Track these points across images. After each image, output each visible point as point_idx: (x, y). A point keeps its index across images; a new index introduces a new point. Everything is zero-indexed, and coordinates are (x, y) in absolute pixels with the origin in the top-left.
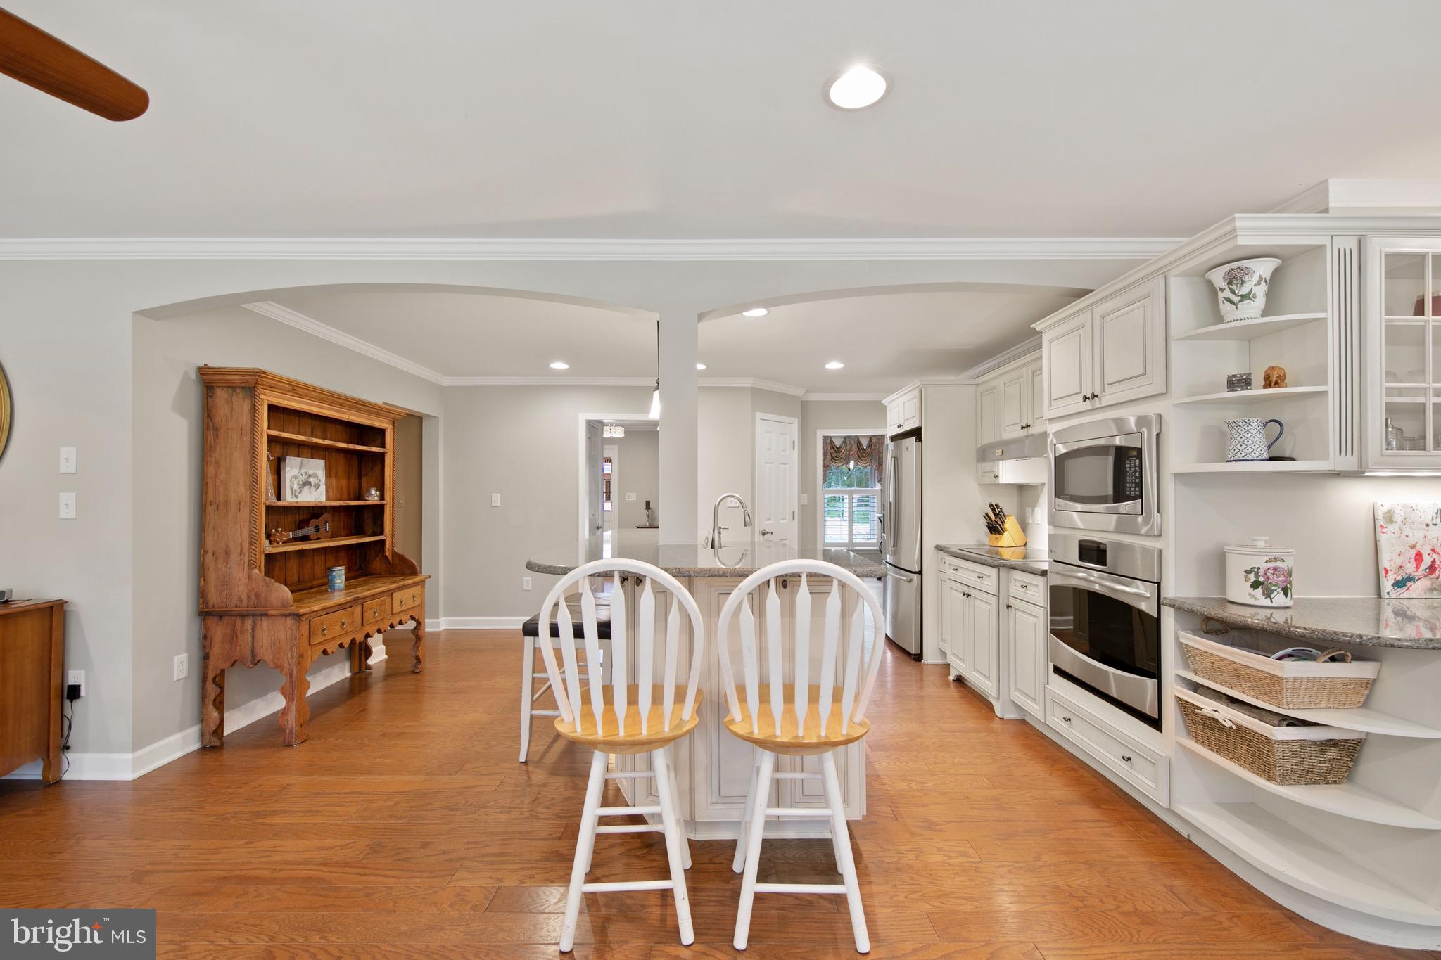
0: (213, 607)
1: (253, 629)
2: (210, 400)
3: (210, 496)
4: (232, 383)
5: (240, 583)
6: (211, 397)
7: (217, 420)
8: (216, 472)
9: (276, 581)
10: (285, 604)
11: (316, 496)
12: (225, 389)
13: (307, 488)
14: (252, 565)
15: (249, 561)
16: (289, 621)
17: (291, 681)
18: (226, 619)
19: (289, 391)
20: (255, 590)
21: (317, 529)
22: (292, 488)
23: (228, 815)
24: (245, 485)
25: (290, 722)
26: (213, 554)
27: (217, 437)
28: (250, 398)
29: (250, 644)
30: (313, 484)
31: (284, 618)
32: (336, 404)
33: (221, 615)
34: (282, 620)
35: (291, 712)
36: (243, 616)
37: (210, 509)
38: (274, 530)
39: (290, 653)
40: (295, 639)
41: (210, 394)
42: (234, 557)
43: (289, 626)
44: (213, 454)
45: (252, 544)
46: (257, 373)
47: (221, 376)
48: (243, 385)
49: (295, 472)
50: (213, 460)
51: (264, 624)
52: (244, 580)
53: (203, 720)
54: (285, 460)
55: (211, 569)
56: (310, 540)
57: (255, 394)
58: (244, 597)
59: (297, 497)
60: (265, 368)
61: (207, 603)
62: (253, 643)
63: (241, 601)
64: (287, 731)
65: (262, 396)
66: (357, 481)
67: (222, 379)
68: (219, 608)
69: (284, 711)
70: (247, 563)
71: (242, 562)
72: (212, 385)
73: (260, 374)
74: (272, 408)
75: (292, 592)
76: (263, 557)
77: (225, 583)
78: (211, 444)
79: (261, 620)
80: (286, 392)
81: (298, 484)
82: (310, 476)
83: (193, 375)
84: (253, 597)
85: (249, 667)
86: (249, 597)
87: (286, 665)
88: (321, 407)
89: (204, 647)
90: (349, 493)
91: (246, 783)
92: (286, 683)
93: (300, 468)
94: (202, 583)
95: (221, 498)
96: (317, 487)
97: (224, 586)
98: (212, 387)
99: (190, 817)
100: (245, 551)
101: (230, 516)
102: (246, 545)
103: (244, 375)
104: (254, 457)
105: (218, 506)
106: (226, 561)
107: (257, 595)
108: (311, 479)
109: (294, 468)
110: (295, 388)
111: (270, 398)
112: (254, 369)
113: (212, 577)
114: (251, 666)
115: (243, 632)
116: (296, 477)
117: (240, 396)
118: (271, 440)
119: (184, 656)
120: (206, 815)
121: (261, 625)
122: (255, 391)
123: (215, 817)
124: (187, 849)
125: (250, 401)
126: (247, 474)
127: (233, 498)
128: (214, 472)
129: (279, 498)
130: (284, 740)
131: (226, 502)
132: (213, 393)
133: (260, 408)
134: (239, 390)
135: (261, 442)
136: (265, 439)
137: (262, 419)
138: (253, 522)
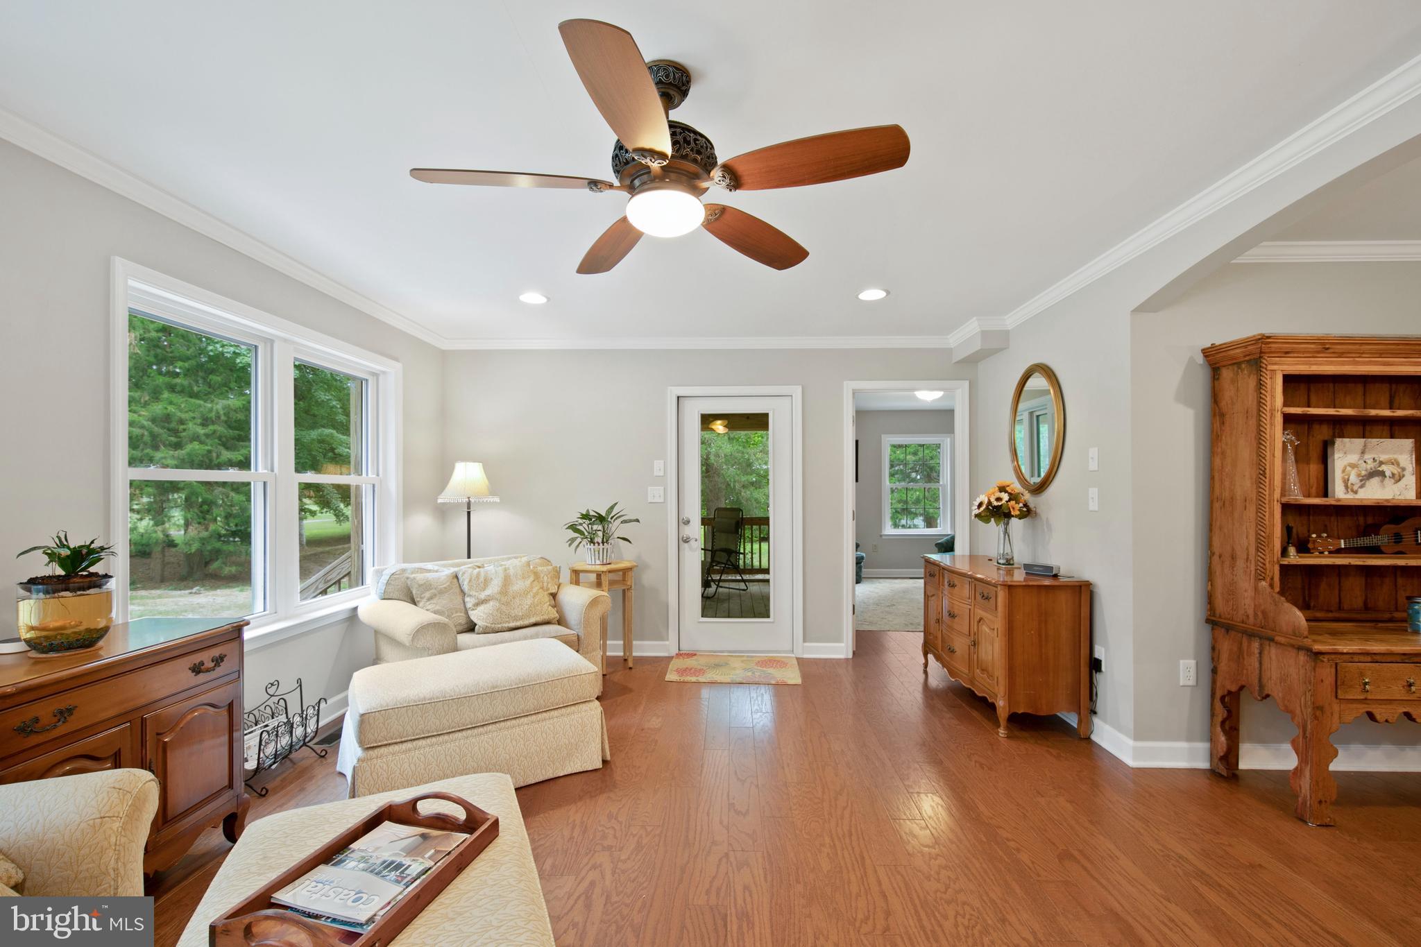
0: (1220, 617)
1: (1260, 653)
2: (1216, 383)
3: (1217, 491)
4: (1235, 359)
5: (1246, 594)
6: (1218, 379)
7: (1223, 404)
8: (1222, 464)
9: (1288, 601)
10: (1296, 633)
11: (1398, 491)
12: (1230, 367)
14: (1260, 576)
15: (1256, 570)
16: (1302, 657)
17: (1305, 737)
18: (1233, 633)
19: (1318, 352)
20: (1263, 607)
21: (1397, 537)
23: (1172, 854)
24: (1251, 478)
25: (1303, 791)
26: (1220, 557)
27: (1223, 423)
28: (1255, 372)
29: (1257, 672)
31: (1295, 651)
33: (1228, 628)
34: (1293, 652)
35: (1305, 777)
36: (1251, 635)
37: (1217, 505)
38: (1314, 536)
39: (1303, 699)
40: (1310, 683)
41: (1216, 377)
42: (1240, 563)
43: (1301, 663)
44: (1219, 444)
45: (1258, 550)
46: (1259, 339)
47: (1224, 354)
48: (1247, 358)
50: (1219, 450)
51: (1273, 652)
52: (1250, 593)
53: (1211, 740)
54: (1333, 443)
55: (1217, 573)
56: (1383, 553)
57: (1261, 367)
58: (1251, 612)
60: (1267, 330)
61: (1214, 613)
62: (1260, 671)
63: (1248, 616)
64: (1300, 799)
65: (1270, 367)
67: (1224, 356)
68: (1225, 619)
69: (1297, 772)
70: (1253, 572)
71: (1249, 570)
72: (1218, 365)
73: (1263, 339)
74: (1289, 380)
75: (1307, 620)
76: (1277, 568)
77: (1232, 592)
78: (1217, 433)
79: (1269, 645)
80: (1314, 354)
83: (1200, 359)
84: (1259, 614)
85: (1256, 699)
86: (1256, 615)
87: (1298, 711)
89: (1213, 659)
91: (1218, 833)
92: (1298, 736)
94: (1210, 587)
95: (1226, 494)
97: (1230, 595)
98: (1218, 368)
99: (1142, 831)
100: (1252, 557)
101: (1236, 515)
102: (1252, 551)
103: (1246, 347)
104: (1261, 444)
105: (1224, 502)
106: (1232, 567)
107: (1264, 613)
109: (1350, 454)
110: (1324, 346)
111: (1285, 367)
112: (1254, 336)
113: (1219, 582)
114: (1259, 698)
115: (1250, 654)
117: (1246, 372)
118: (1288, 420)
119: (1192, 663)
120: (1157, 840)
121: (1269, 652)
122: (1261, 362)
123: (1160, 847)
124: (1113, 860)
125: (1255, 376)
126: (1253, 464)
127: (1239, 493)
128: (1220, 465)
129: (1326, 495)
130: (1296, 809)
131: (1232, 498)
132: (1219, 374)
133: (1268, 381)
134: (1243, 366)
135: (1272, 424)
136: (1279, 420)
137: (1273, 397)
138: (1260, 523)
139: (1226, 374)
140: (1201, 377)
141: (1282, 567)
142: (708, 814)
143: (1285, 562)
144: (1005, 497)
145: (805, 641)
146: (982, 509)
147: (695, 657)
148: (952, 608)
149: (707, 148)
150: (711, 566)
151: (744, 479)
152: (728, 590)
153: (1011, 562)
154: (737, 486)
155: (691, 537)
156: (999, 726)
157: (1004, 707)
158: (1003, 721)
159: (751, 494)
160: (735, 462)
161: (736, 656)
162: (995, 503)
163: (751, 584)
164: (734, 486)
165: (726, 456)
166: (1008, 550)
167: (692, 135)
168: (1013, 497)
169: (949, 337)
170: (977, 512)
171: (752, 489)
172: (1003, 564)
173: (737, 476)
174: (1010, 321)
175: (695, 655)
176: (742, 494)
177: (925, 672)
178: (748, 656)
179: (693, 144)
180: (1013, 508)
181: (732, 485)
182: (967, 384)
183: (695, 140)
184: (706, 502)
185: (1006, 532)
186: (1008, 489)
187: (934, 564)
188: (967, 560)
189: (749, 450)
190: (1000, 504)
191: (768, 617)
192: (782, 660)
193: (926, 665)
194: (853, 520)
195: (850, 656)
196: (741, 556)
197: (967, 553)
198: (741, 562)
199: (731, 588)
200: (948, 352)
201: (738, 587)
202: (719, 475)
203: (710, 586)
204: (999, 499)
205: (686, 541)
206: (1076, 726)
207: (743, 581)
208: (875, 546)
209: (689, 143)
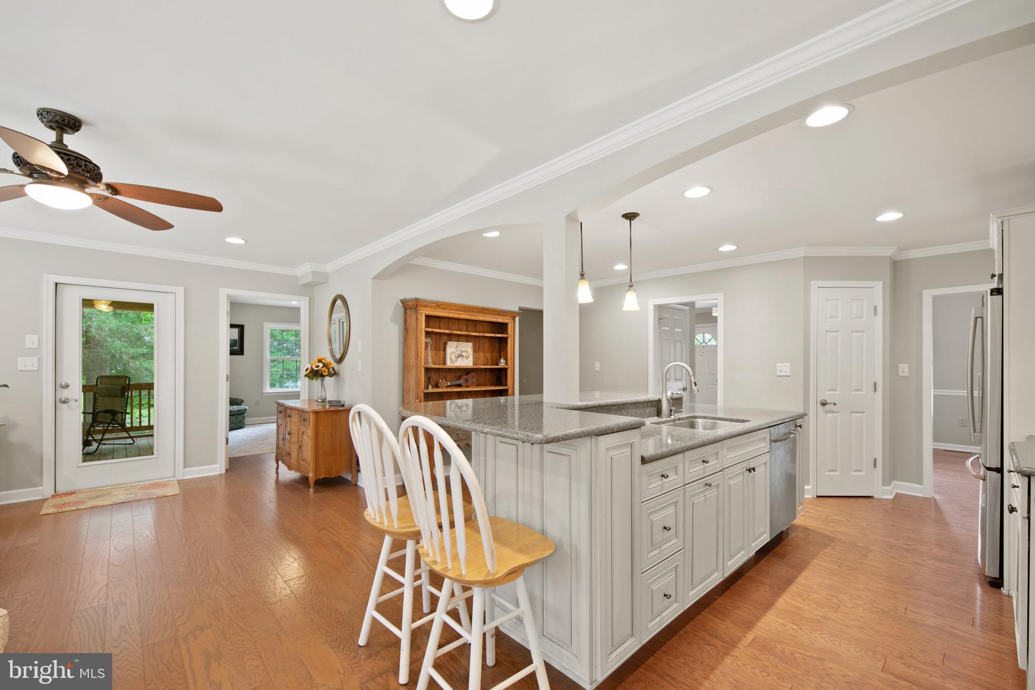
2: (405, 315)
3: (405, 362)
4: (410, 306)
6: (406, 313)
7: (407, 324)
8: (407, 350)
11: (467, 362)
12: (409, 309)
13: (461, 358)
21: (467, 381)
22: (451, 359)
24: (415, 357)
26: (406, 390)
27: (408, 332)
28: (416, 312)
30: (464, 356)
32: (469, 311)
38: (440, 380)
42: (411, 393)
44: (406, 342)
45: (416, 387)
46: (415, 300)
47: (407, 303)
48: (413, 306)
49: (453, 349)
50: (406, 344)
54: (447, 344)
55: (405, 397)
56: (462, 386)
57: (417, 310)
59: (454, 363)
60: (418, 296)
65: (420, 311)
66: (498, 354)
67: (407, 305)
70: (415, 396)
71: (413, 396)
73: (417, 300)
74: (428, 317)
76: (423, 394)
78: (406, 337)
80: (436, 308)
81: (455, 356)
82: (462, 352)
83: (400, 304)
88: (459, 314)
90: (492, 362)
93: (457, 347)
95: (408, 364)
96: (467, 358)
98: (406, 308)
100: (414, 390)
101: (410, 372)
102: (414, 387)
103: (412, 301)
104: (417, 343)
105: (407, 367)
106: (409, 394)
108: (463, 353)
109: (452, 348)
110: (439, 305)
111: (426, 312)
112: (414, 298)
116: (453, 353)
117: (413, 312)
118: (427, 333)
122: (416, 308)
125: (415, 315)
126: (415, 351)
127: (411, 363)
129: (444, 364)
132: (406, 311)
133: (419, 317)
134: (413, 309)
135: (421, 335)
136: (423, 333)
137: (421, 323)
138: (417, 377)
139: (408, 311)
140: (402, 310)
141: (424, 393)
142: (90, 573)
143: (426, 391)
144: (321, 365)
145: (185, 467)
146: (308, 372)
147: (75, 494)
148: (291, 429)
149: (94, 170)
150: (92, 426)
151: (132, 351)
152: (112, 446)
153: (325, 401)
154: (125, 357)
155: (70, 399)
156: (309, 487)
157: (312, 477)
158: (312, 485)
159: (141, 364)
160: (123, 336)
161: (118, 488)
162: (315, 369)
163: (138, 439)
164: (121, 357)
165: (110, 330)
166: (323, 394)
167: (83, 162)
168: (325, 365)
169: (296, 269)
170: (305, 373)
171: (142, 359)
172: (321, 402)
173: (124, 348)
174: (329, 268)
175: (75, 493)
176: (131, 364)
177: (277, 473)
178: (131, 486)
179: (83, 167)
180: (325, 371)
181: (118, 356)
182: (307, 298)
183: (85, 165)
184: (86, 370)
185: (322, 385)
186: (323, 361)
187: (282, 405)
188: (307, 402)
189: (139, 326)
190: (317, 369)
191: (153, 454)
192: (165, 483)
193: (277, 468)
194: (227, 381)
195: (223, 471)
196: (128, 416)
197: (307, 398)
198: (128, 420)
199: (116, 444)
200: (296, 278)
201: (124, 443)
202: (102, 346)
203: (91, 445)
204: (317, 366)
205: (65, 402)
206: (350, 480)
207: (130, 437)
208: (258, 401)
209: (80, 166)
